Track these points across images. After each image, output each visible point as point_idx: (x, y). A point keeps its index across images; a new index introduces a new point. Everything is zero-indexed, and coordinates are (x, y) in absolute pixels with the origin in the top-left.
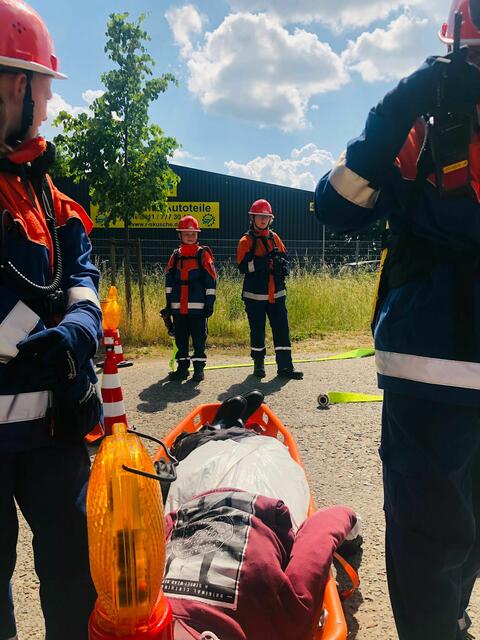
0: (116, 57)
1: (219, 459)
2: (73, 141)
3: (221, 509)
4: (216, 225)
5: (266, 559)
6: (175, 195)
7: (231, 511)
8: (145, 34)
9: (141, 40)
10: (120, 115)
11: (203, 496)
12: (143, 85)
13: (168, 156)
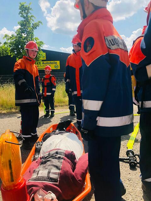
0: (23, 16)
1: (55, 140)
2: (10, 43)
3: (54, 155)
4: (59, 68)
5: (68, 169)
6: (45, 59)
7: (57, 155)
8: (31, 8)
9: (30, 11)
10: (25, 35)
11: (50, 152)
12: (31, 25)
13: (41, 47)
